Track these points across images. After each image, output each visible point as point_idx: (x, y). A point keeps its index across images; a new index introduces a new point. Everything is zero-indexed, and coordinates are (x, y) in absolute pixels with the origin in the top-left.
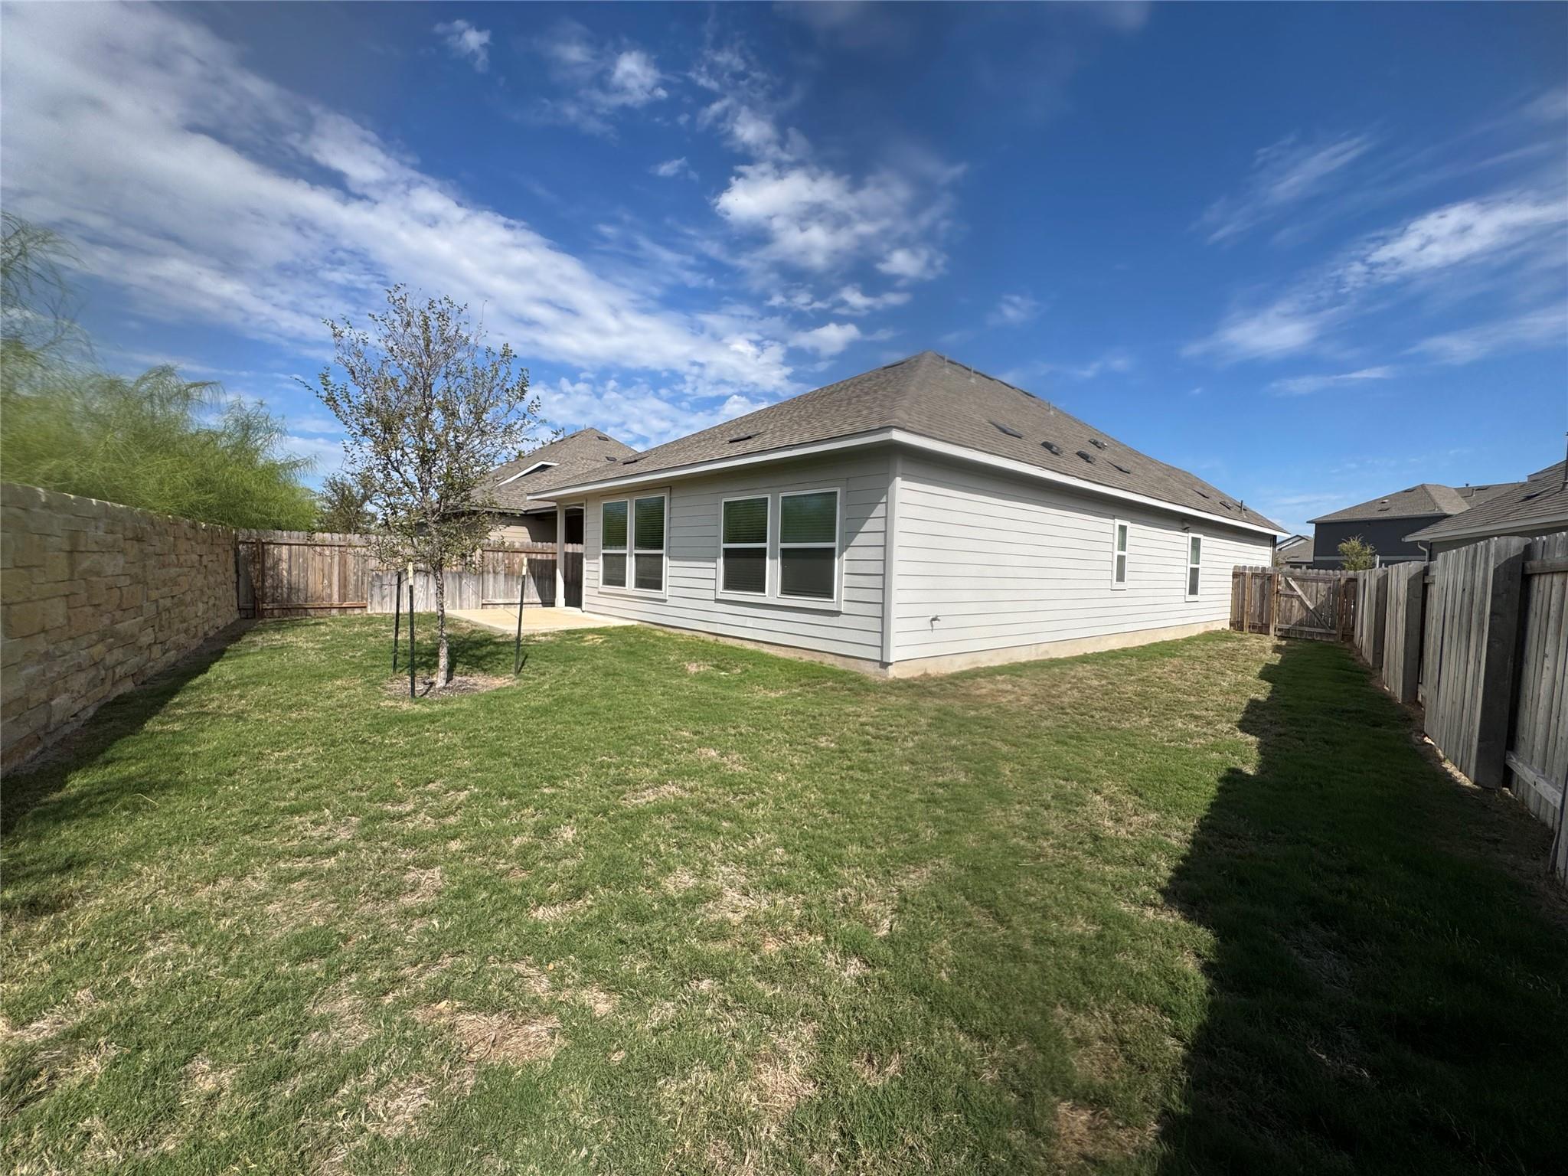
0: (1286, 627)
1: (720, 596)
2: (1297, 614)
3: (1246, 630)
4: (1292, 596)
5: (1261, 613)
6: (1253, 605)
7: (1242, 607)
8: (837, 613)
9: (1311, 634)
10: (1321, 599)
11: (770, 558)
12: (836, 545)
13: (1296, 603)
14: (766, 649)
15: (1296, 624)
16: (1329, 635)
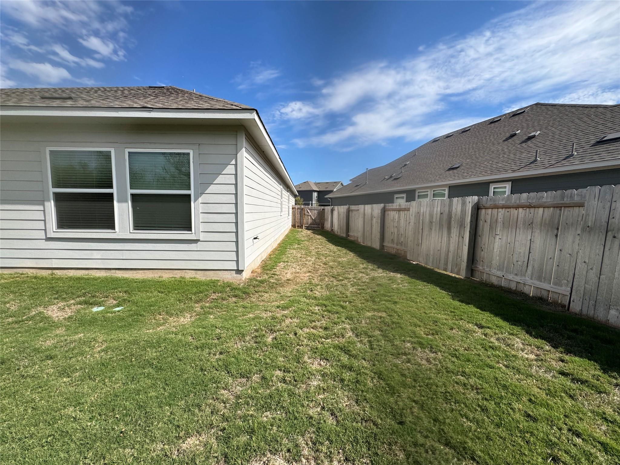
0: (307, 225)
1: (51, 235)
2: (310, 221)
3: (296, 227)
4: (308, 215)
5: (300, 221)
6: (298, 220)
7: (295, 220)
8: (196, 241)
9: (314, 227)
10: (316, 216)
11: (119, 201)
12: (192, 192)
13: (309, 217)
14: (119, 274)
15: (310, 225)
16: (318, 227)
